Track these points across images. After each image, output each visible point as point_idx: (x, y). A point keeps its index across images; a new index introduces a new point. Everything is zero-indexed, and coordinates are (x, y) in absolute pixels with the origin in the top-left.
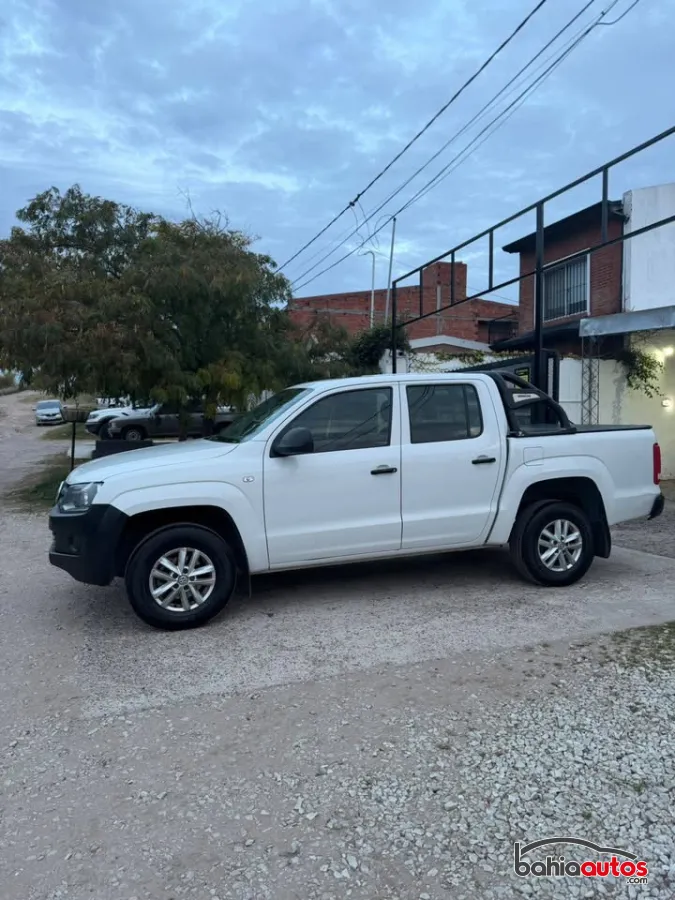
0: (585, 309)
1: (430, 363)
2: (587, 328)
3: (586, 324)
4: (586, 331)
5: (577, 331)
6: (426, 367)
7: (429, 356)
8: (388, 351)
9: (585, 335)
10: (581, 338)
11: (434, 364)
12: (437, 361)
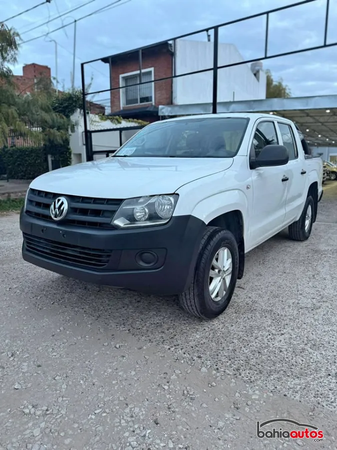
0: (151, 101)
1: (95, 121)
2: (163, 111)
3: (163, 108)
4: (163, 113)
5: (157, 112)
6: (95, 124)
7: (96, 117)
8: (79, 110)
9: (162, 115)
10: (159, 116)
11: (98, 122)
12: (100, 121)
